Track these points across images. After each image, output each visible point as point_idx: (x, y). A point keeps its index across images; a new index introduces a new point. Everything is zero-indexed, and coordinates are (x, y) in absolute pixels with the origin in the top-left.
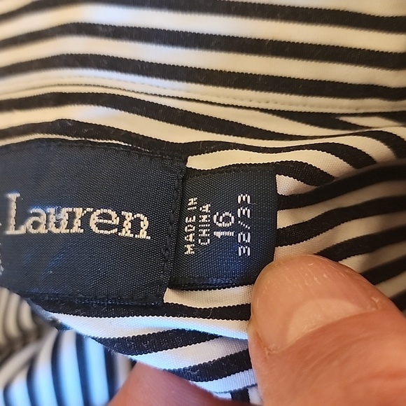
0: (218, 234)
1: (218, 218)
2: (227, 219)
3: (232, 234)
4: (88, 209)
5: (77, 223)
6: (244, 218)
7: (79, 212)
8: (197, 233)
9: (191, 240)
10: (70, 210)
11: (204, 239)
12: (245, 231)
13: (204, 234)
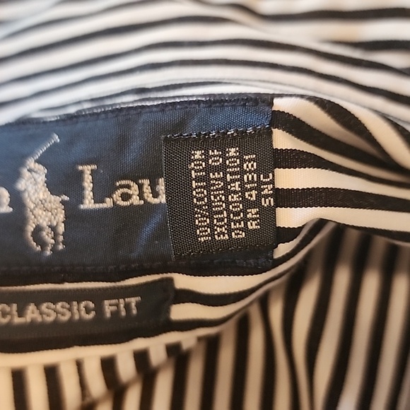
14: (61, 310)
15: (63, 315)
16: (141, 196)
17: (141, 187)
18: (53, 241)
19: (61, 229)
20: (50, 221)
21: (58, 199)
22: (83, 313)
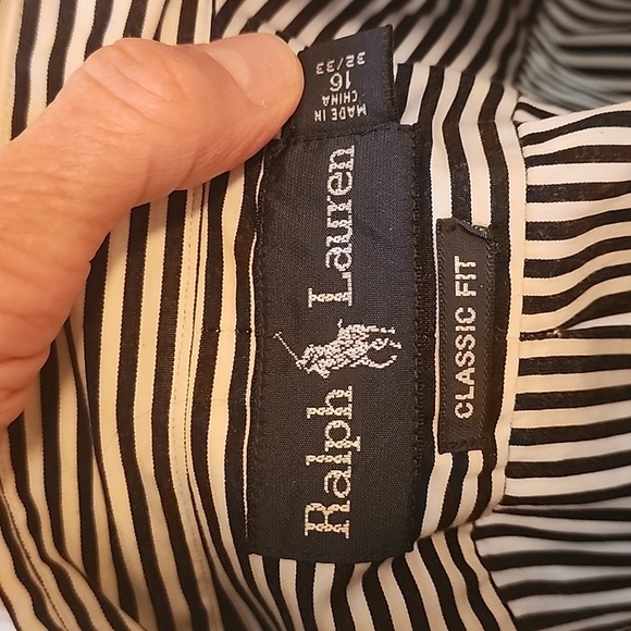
0: (348, 84)
1: (335, 87)
2: (336, 80)
3: (348, 73)
4: (329, 199)
5: (342, 207)
6: (335, 65)
7: (331, 208)
8: (347, 105)
9: (353, 109)
10: (329, 219)
11: (353, 96)
12: (345, 62)
13: (349, 97)
14: (464, 345)
15: (469, 343)
16: (344, 245)
17: (333, 245)
18: (387, 340)
19: (374, 329)
20: (363, 341)
21: (342, 331)
22: (469, 321)
